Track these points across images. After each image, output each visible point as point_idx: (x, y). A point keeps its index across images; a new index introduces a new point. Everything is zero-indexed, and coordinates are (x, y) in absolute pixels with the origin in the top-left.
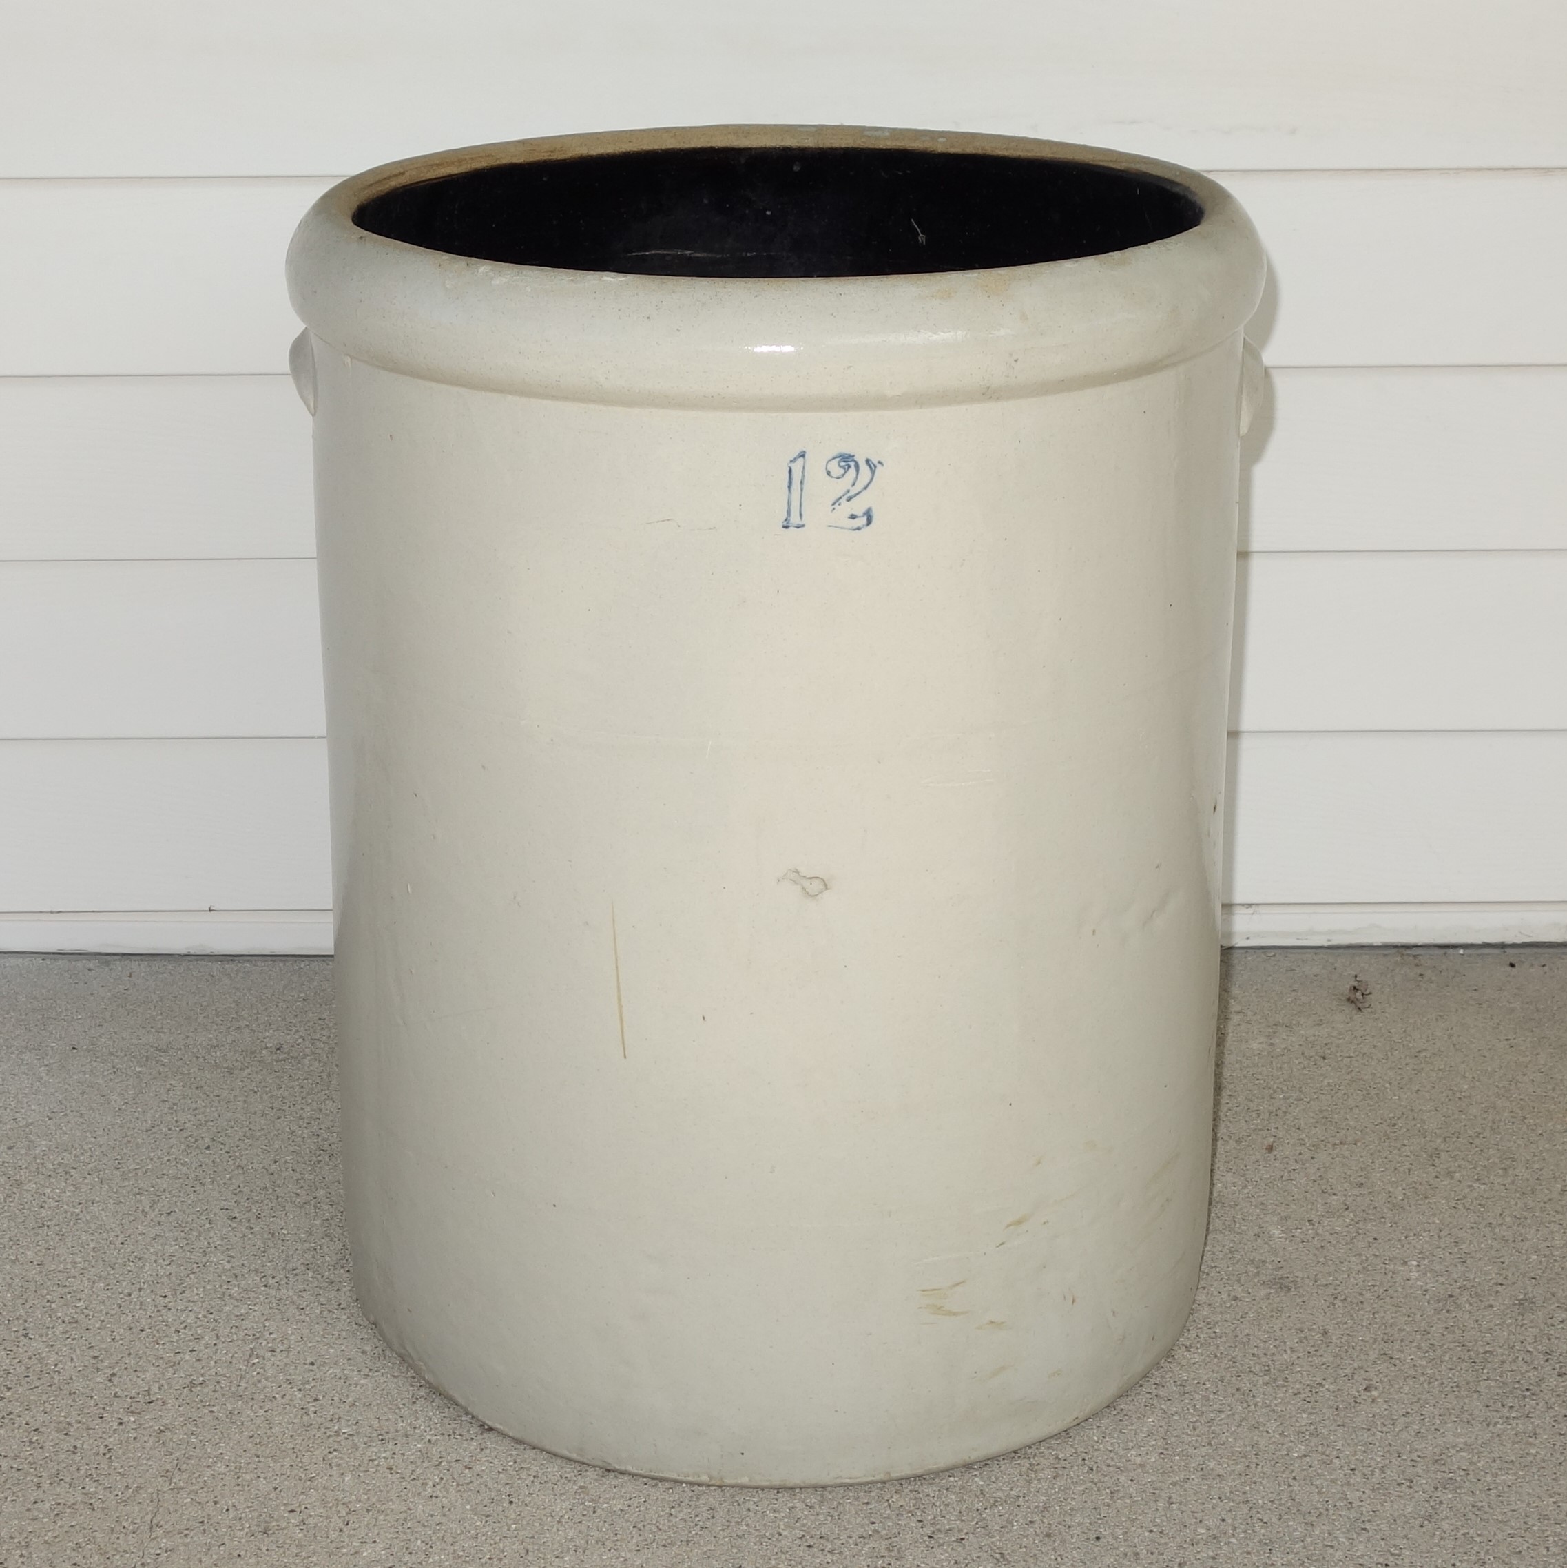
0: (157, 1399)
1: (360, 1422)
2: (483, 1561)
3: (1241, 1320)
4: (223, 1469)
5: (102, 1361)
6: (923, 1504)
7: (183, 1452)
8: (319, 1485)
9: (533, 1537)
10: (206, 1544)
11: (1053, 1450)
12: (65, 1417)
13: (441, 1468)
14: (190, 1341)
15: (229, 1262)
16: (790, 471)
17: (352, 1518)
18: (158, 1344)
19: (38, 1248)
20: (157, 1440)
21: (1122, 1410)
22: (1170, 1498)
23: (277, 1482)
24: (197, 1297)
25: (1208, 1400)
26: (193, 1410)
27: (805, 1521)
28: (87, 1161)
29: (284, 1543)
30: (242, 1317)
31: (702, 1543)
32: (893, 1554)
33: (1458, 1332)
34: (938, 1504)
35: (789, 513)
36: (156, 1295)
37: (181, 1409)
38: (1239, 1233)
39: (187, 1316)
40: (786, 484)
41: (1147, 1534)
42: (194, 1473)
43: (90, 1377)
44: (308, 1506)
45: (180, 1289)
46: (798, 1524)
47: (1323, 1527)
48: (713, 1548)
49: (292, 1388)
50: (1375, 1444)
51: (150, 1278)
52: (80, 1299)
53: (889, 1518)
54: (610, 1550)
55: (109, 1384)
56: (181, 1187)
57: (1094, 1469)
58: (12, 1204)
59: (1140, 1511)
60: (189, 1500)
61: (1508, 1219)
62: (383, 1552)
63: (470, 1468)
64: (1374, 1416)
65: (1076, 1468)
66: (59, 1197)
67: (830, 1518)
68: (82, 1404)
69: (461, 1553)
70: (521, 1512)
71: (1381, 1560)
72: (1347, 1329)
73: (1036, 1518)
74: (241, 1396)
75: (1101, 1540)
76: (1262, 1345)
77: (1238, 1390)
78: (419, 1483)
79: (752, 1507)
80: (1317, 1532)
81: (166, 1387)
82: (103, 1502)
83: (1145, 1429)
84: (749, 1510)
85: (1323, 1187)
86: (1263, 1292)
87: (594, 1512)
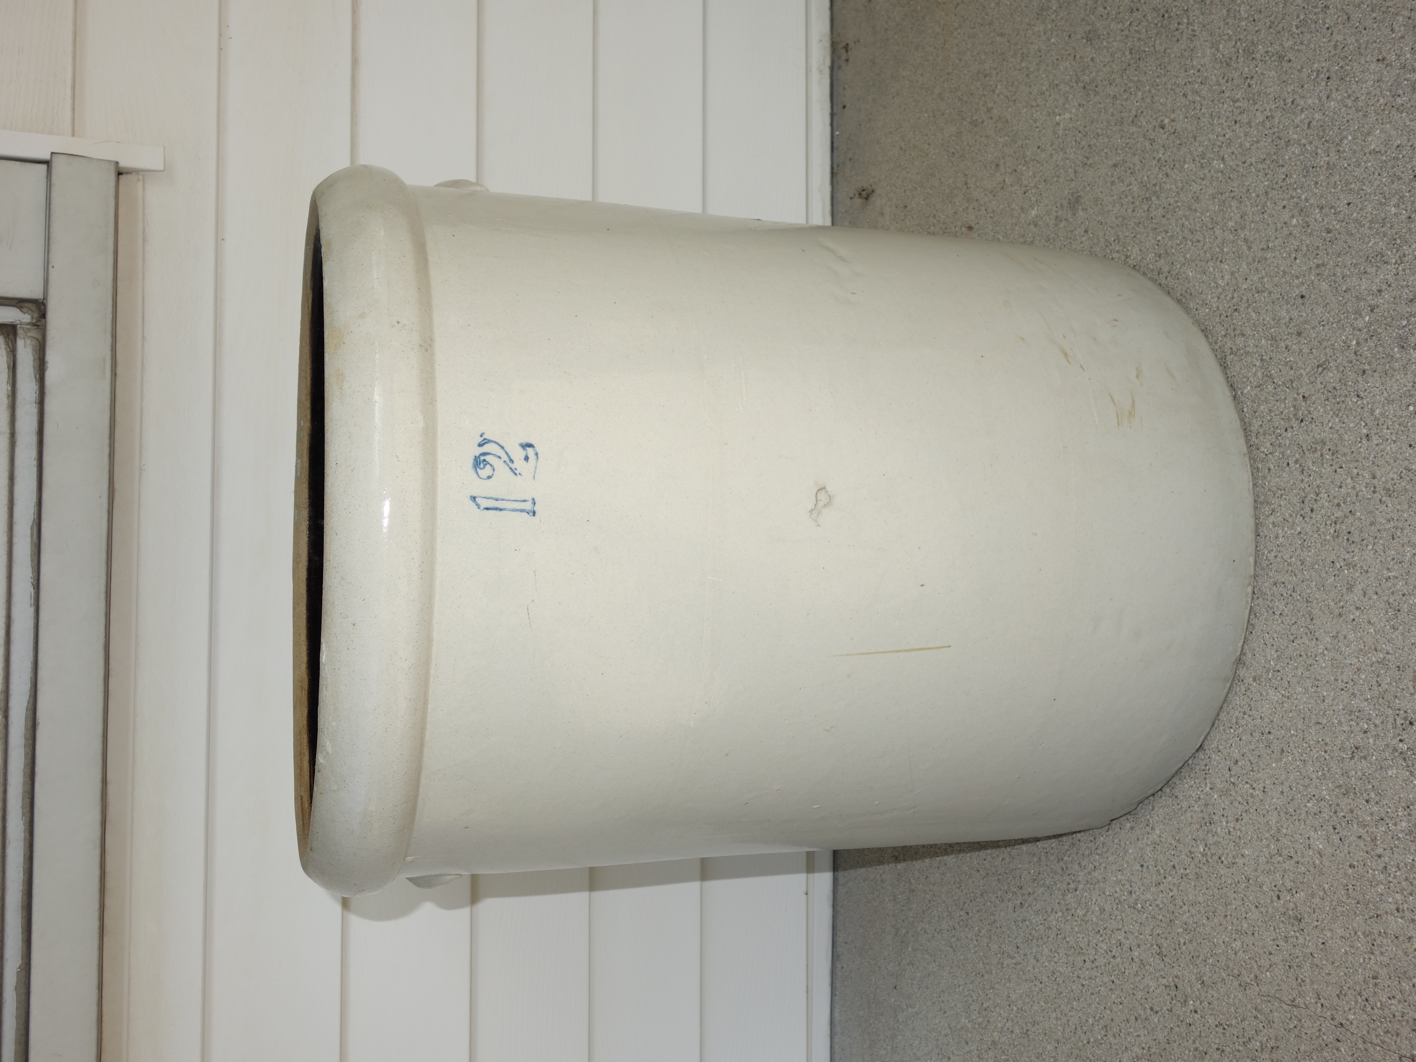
0: (1173, 981)
1: (1194, 837)
2: (1327, 757)
3: (1104, 224)
4: (1239, 944)
5: (1139, 1015)
6: (1269, 429)
7: (1222, 970)
8: (1253, 874)
9: (1304, 719)
10: (1311, 967)
11: (1218, 339)
12: (1190, 1051)
13: (1237, 782)
14: (1122, 949)
15: (1056, 913)
16: (487, 509)
17: (1285, 852)
18: (1124, 973)
19: (1045, 1041)
20: (1210, 988)
21: (1181, 295)
22: (1263, 249)
23: (1250, 905)
24: (1085, 939)
25: (1173, 236)
26: (1183, 957)
27: (1287, 515)
28: (977, 994)
29: (1310, 907)
30: (1102, 910)
31: (1309, 591)
32: (1319, 448)
33: (1114, 76)
34: (1269, 418)
35: (522, 511)
36: (1083, 967)
37: (1182, 965)
38: (1034, 237)
39: (1101, 948)
40: (498, 512)
41: (1298, 261)
42: (1241, 965)
43: (1153, 1026)
44: (1273, 884)
45: (1078, 950)
46: (1290, 520)
47: (1291, 133)
48: (1314, 583)
49: (1163, 883)
50: (1212, 112)
51: (1070, 969)
52: (1087, 1020)
53: (1283, 453)
54: (1317, 661)
55: (1160, 1013)
56: (997, 936)
57: (1235, 308)
58: (1010, 1051)
59: (1276, 270)
60: (1268, 973)
61: (1023, 65)
62: (1319, 833)
63: (1237, 761)
64: (1187, 117)
65: (1234, 321)
66: (1004, 1018)
67: (1284, 497)
68: (1178, 1036)
69: (1320, 773)
70: (1278, 726)
71: (1323, 84)
72: (1111, 152)
73: (1283, 344)
74: (1171, 921)
75: (1304, 294)
76: (1125, 207)
77: (1164, 217)
78: (1251, 800)
79: (1273, 554)
80: (1296, 136)
81: (1162, 973)
82: (1270, 1039)
83: (1199, 276)
84: (1276, 557)
85: (999, 189)
86: (1081, 213)
87: (1279, 671)
